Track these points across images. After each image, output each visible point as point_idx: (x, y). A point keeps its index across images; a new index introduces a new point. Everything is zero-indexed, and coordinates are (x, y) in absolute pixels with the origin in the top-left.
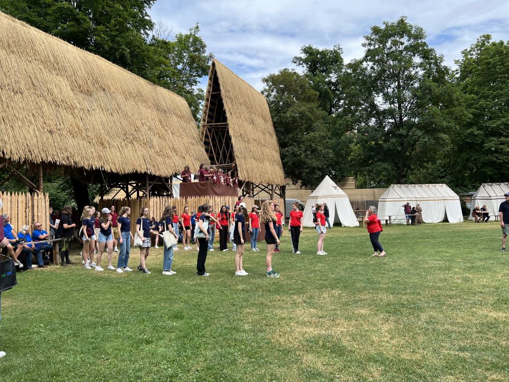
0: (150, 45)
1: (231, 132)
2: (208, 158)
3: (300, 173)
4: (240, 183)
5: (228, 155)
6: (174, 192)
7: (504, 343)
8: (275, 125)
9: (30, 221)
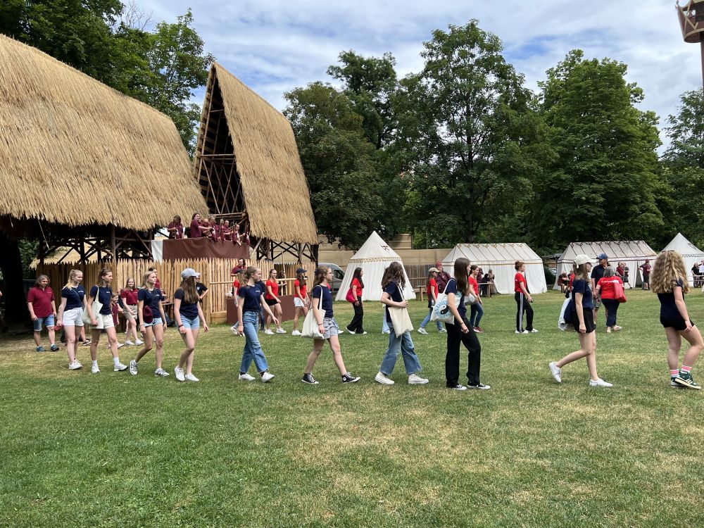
0: (117, 36)
1: (240, 168)
2: (205, 205)
3: (339, 228)
4: (254, 241)
5: (235, 200)
6: (154, 253)
7: (592, 445)
8: (303, 159)
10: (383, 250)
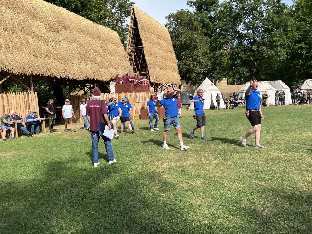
1: (145, 52)
2: (132, 69)
5: (144, 67)
6: (111, 90)
9: (28, 109)
10: (210, 86)
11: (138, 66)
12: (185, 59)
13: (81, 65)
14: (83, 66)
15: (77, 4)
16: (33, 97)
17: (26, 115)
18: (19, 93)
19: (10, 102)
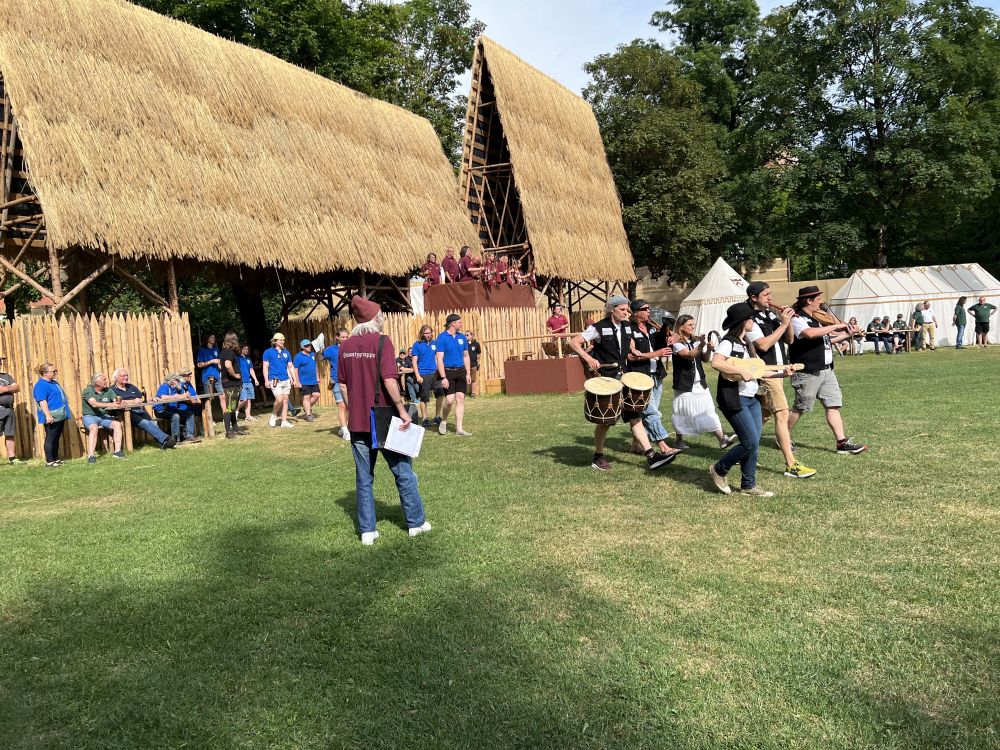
1: (518, 181)
6: (413, 304)
9: (161, 363)
10: (733, 285)
11: (495, 226)
12: (649, 198)
13: (320, 228)
14: (326, 230)
15: (306, 38)
16: (178, 326)
17: (156, 384)
18: (137, 317)
19: (109, 344)
